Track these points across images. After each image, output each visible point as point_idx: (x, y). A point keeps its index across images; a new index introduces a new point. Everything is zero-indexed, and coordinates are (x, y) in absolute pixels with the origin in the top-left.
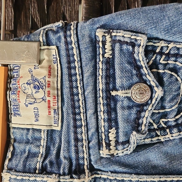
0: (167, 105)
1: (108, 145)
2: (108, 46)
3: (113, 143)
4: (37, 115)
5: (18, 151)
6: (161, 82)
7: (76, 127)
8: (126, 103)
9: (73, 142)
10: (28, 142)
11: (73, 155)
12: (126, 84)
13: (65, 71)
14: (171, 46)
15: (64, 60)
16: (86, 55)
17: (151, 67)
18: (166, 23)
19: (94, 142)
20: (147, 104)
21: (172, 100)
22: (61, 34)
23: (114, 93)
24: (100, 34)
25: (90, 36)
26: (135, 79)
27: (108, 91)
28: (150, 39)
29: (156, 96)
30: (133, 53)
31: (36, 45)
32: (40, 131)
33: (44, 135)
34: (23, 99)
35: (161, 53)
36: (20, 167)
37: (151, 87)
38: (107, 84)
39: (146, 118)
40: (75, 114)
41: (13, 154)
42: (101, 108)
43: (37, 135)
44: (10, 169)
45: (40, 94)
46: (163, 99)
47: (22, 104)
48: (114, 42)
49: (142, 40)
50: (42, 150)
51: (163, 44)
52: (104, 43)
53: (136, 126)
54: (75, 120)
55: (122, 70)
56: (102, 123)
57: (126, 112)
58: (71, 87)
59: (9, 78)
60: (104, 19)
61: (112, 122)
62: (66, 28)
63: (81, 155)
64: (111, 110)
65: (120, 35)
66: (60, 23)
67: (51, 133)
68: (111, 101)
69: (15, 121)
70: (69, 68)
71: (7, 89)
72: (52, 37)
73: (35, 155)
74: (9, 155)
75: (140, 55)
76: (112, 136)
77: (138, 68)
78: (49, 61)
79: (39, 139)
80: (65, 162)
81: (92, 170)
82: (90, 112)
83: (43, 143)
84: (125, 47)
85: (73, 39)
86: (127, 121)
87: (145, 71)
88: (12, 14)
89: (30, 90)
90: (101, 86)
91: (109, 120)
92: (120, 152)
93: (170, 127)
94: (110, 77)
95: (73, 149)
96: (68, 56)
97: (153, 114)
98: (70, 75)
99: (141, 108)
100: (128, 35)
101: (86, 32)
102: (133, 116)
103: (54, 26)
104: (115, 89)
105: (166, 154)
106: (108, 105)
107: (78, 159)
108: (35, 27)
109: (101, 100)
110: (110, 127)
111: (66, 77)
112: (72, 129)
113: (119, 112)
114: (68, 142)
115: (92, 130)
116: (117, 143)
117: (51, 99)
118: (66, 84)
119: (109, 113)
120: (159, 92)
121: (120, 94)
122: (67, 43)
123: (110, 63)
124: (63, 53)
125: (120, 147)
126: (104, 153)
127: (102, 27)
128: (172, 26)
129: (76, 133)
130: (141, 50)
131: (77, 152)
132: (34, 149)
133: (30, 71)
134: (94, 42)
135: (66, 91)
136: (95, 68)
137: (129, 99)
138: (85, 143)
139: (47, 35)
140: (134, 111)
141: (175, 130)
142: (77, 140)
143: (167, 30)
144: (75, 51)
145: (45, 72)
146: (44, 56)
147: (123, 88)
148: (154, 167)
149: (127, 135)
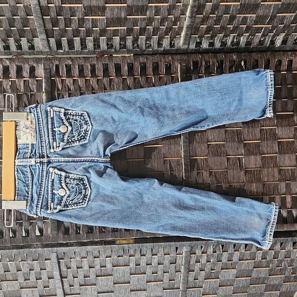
0: (74, 133)
1: (53, 148)
2: (52, 113)
3: (55, 147)
4: (27, 138)
5: (21, 152)
6: (71, 125)
7: (41, 142)
8: (59, 132)
9: (40, 147)
10: (24, 149)
11: (41, 152)
12: (58, 126)
13: (37, 122)
14: (74, 112)
15: (36, 118)
16: (44, 116)
17: (67, 120)
18: (71, 104)
19: (48, 147)
20: (66, 132)
21: (76, 131)
22: (35, 109)
23: (54, 129)
24: (48, 109)
25: (45, 110)
26: (61, 124)
27: (52, 129)
28: (66, 110)
29: (69, 129)
30: (60, 115)
31: (26, 113)
32: (28, 144)
33: (30, 146)
34: (22, 133)
35: (70, 115)
36: (22, 157)
37: (67, 127)
38: (52, 126)
39: (66, 138)
40: (41, 137)
41: (19, 154)
42: (50, 135)
43: (28, 146)
44: (18, 159)
45: (28, 131)
46: (72, 130)
47: (22, 135)
48: (54, 111)
49: (63, 110)
50: (30, 151)
51: (71, 111)
52: (50, 112)
53: (63, 141)
54: (41, 139)
55: (57, 121)
56: (51, 140)
57: (59, 136)
58: (39, 128)
59: (16, 126)
60: (50, 103)
61: (54, 140)
62: (36, 107)
63: (43, 151)
64: (54, 135)
65: (55, 109)
66: (34, 105)
67: (33, 145)
68: (53, 132)
69: (19, 142)
70: (38, 121)
71: (16, 130)
72: (32, 110)
73: (27, 153)
74: (18, 154)
75: (62, 116)
76: (55, 145)
77: (62, 120)
78: (31, 119)
79: (28, 147)
80: (38, 154)
81: (48, 157)
82: (46, 136)
83: (30, 148)
84: (57, 113)
85: (39, 111)
86: (59, 139)
87: (64, 121)
88: (16, 102)
89: (24, 129)
90: (50, 127)
91: (53, 139)
92: (58, 150)
93: (76, 141)
94: (53, 124)
95: (40, 149)
96: (38, 117)
97: (69, 136)
98: (39, 124)
99: (64, 134)
100: (58, 109)
101: (44, 109)
102: (62, 137)
103: (32, 106)
104: (55, 128)
105: (75, 151)
106: (53, 134)
107: (42, 153)
108: (26, 106)
109: (50, 132)
110: (54, 141)
111: (37, 124)
112: (40, 143)
113: (56, 135)
114: (39, 147)
115: (47, 143)
116: (56, 147)
117: (32, 132)
118: (37, 127)
119: (53, 136)
120: (70, 128)
121: (56, 129)
122: (37, 112)
123: (52, 119)
124: (36, 116)
125: (57, 148)
126: (52, 150)
127: (49, 106)
128: (73, 105)
129: (41, 144)
130: (63, 114)
131: (42, 151)
132: (27, 151)
133: (24, 123)
134: (47, 112)
135: (37, 129)
136: (47, 120)
137: (60, 131)
138: (45, 147)
139: (30, 109)
140: (62, 135)
141: (78, 142)
142: (42, 146)
143: (72, 107)
144: (40, 115)
145: (30, 123)
146: (29, 117)
147: (57, 127)
148: (71, 155)
149: (59, 144)
